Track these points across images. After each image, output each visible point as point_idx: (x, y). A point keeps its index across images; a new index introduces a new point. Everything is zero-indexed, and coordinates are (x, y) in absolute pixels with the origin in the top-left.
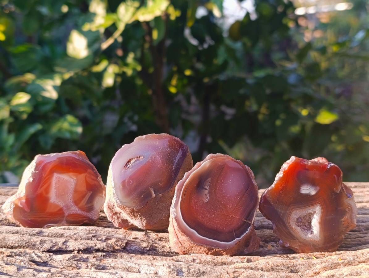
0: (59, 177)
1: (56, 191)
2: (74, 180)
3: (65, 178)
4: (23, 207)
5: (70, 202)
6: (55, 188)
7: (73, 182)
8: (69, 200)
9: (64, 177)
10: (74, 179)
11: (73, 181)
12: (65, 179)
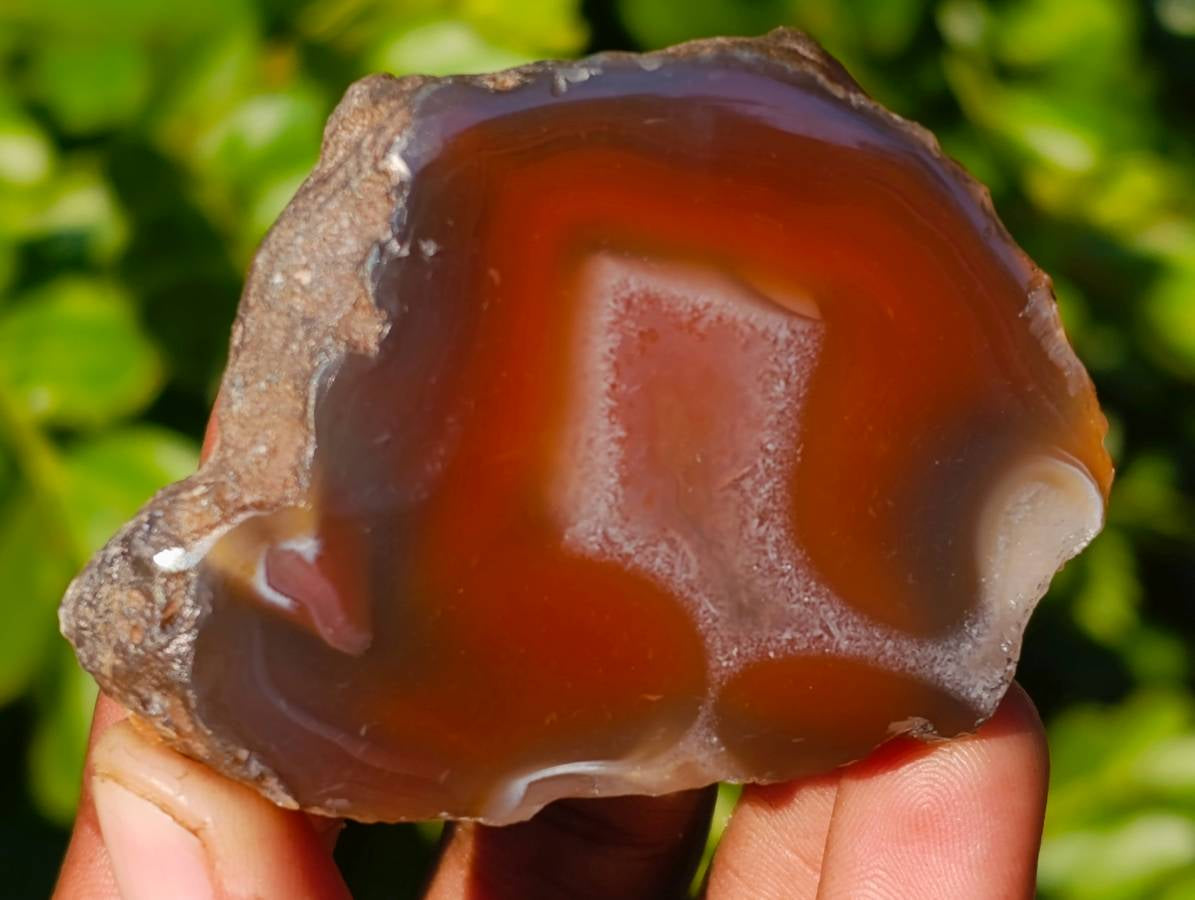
0: (651, 300)
1: (620, 441)
2: (799, 326)
3: (708, 306)
4: (301, 608)
5: (762, 540)
6: (612, 411)
7: (789, 343)
8: (745, 522)
9: (702, 299)
10: (791, 313)
11: (784, 334)
12: (712, 314)
